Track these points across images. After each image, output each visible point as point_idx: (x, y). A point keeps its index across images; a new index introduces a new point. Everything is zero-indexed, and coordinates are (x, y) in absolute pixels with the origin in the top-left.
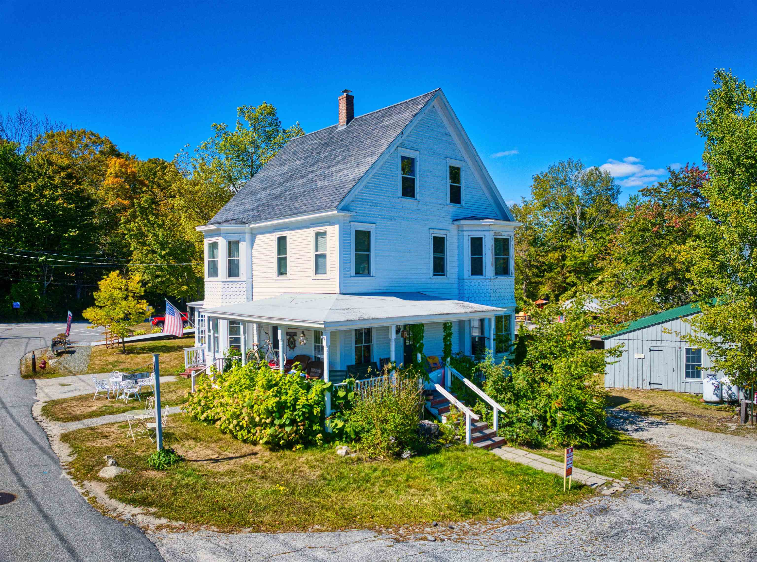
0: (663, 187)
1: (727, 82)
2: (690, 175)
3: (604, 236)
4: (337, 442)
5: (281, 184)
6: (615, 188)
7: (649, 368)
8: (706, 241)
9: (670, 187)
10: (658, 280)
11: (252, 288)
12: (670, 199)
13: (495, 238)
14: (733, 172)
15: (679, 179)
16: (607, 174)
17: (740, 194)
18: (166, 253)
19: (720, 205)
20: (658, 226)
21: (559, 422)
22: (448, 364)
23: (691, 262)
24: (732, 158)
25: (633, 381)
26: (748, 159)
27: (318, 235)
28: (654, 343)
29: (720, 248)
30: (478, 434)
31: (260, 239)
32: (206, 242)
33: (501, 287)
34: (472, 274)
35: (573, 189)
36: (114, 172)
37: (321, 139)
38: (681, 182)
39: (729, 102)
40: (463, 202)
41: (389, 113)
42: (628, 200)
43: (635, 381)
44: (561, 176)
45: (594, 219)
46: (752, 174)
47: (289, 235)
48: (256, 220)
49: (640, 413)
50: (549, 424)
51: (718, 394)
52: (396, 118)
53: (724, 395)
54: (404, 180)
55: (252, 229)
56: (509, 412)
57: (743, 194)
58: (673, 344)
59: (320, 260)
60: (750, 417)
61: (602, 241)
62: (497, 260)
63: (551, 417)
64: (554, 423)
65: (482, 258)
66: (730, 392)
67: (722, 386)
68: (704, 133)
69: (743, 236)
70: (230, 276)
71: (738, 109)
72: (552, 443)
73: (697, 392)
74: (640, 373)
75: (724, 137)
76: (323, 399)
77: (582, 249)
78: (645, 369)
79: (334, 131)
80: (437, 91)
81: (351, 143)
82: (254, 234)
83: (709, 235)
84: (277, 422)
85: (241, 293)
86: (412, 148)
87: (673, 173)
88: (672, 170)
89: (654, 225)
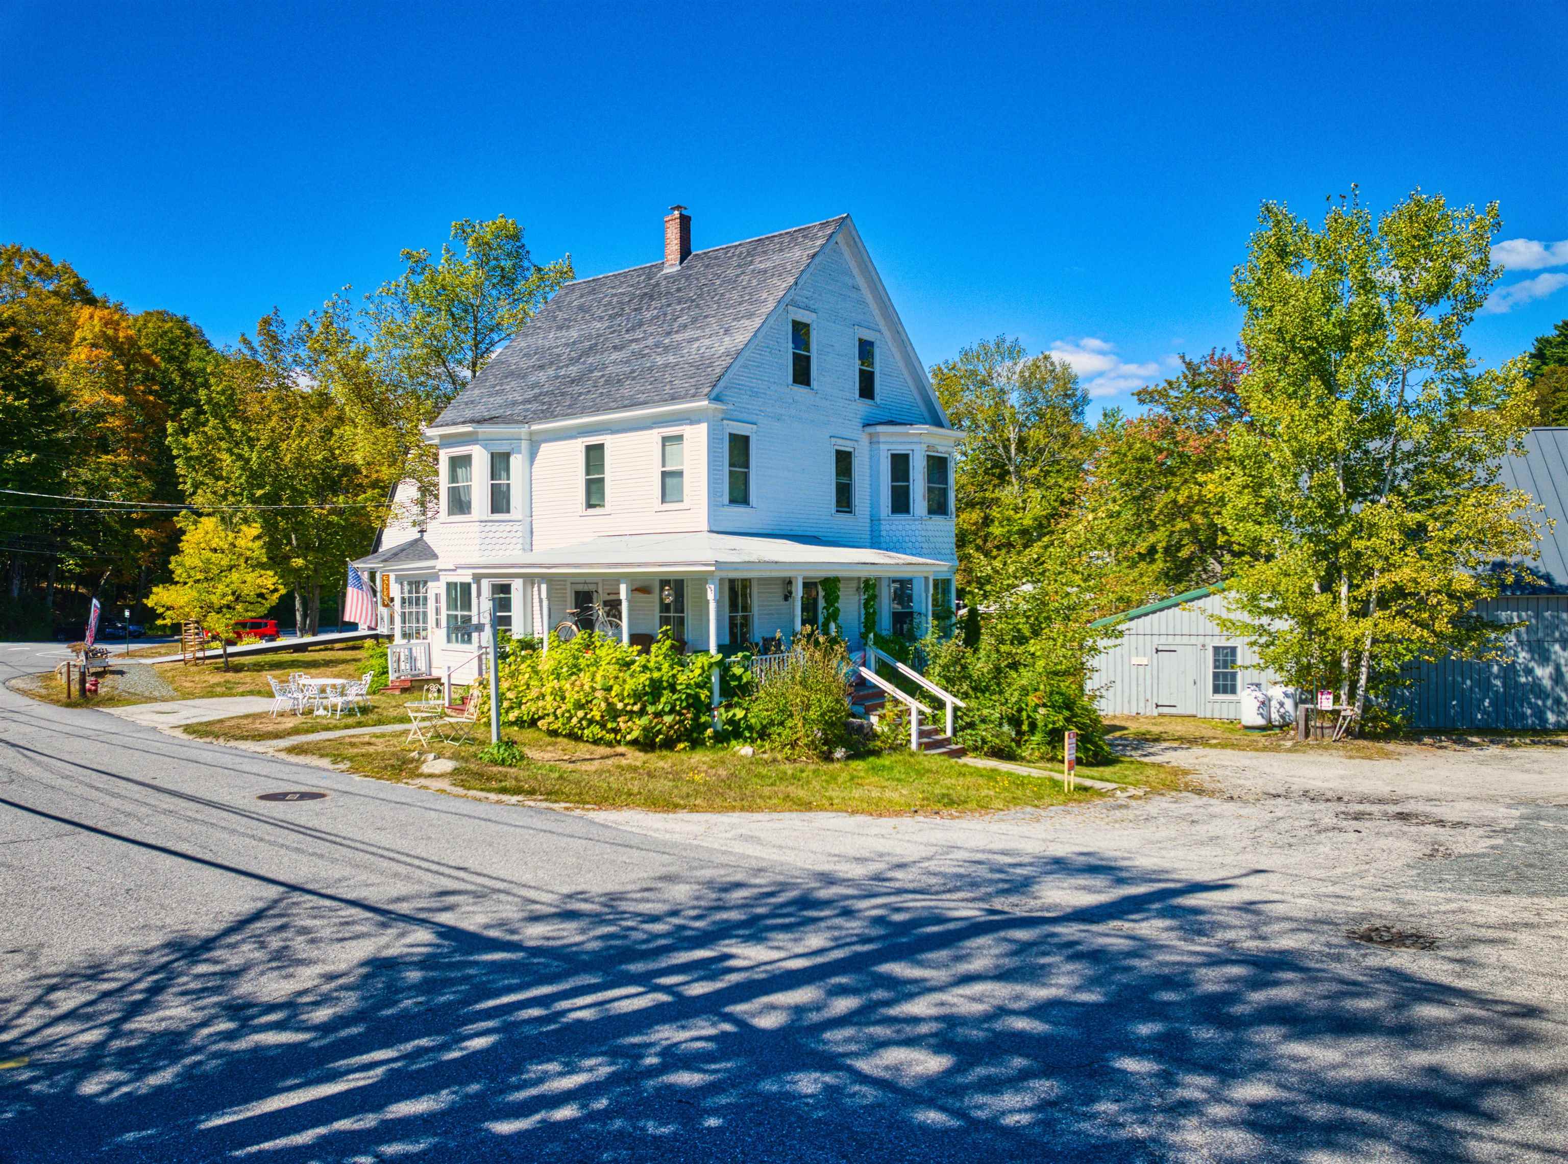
0: (1172, 388)
1: (1279, 222)
2: (1217, 369)
3: (1061, 481)
4: (733, 742)
5: (573, 361)
6: (1079, 393)
7: (1155, 681)
8: (1244, 468)
9: (1184, 388)
10: (1164, 544)
11: (532, 532)
12: (1184, 408)
13: (928, 456)
14: (1285, 359)
15: (1199, 374)
16: (1066, 367)
17: (1295, 392)
18: (265, 494)
19: (1266, 407)
20: (1165, 453)
21: (1040, 724)
22: (871, 643)
23: (1222, 499)
24: (1284, 339)
25: (1129, 702)
26: (1306, 340)
27: (665, 440)
28: (1163, 639)
29: (1266, 476)
30: (925, 740)
31: (546, 449)
32: (444, 456)
33: (937, 534)
34: (893, 512)
35: (1004, 393)
36: (90, 336)
37: (632, 286)
38: (1202, 380)
39: (1282, 253)
40: (878, 398)
41: (759, 249)
42: (1101, 418)
43: (1134, 703)
44: (982, 371)
45: (1041, 451)
46: (1312, 363)
47: (609, 441)
48: (546, 418)
49: (1147, 740)
50: (1025, 727)
51: (1264, 713)
52: (777, 259)
53: (1273, 716)
54: (796, 357)
55: (531, 433)
56: (969, 710)
57: (1301, 393)
58: (1193, 640)
59: (669, 481)
60: (1312, 730)
61: (1055, 491)
62: (930, 490)
63: (1029, 717)
64: (1033, 726)
65: (908, 487)
66: (1282, 710)
67: (1270, 700)
68: (1245, 300)
69: (1298, 454)
70: (493, 511)
71: (1295, 265)
72: (1031, 755)
73: (1232, 716)
74: (1141, 689)
75: (1273, 306)
76: (709, 678)
77: (1021, 505)
78: (1148, 682)
79: (656, 274)
80: (843, 219)
81: (700, 296)
82: (537, 441)
83: (1249, 457)
84: (650, 709)
85: (514, 541)
86: (807, 308)
87: (1189, 365)
88: (1187, 360)
89: (1160, 450)
